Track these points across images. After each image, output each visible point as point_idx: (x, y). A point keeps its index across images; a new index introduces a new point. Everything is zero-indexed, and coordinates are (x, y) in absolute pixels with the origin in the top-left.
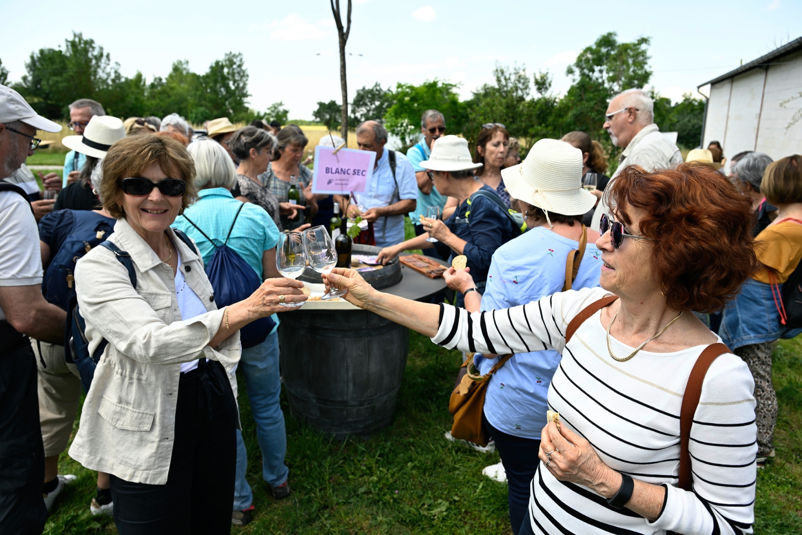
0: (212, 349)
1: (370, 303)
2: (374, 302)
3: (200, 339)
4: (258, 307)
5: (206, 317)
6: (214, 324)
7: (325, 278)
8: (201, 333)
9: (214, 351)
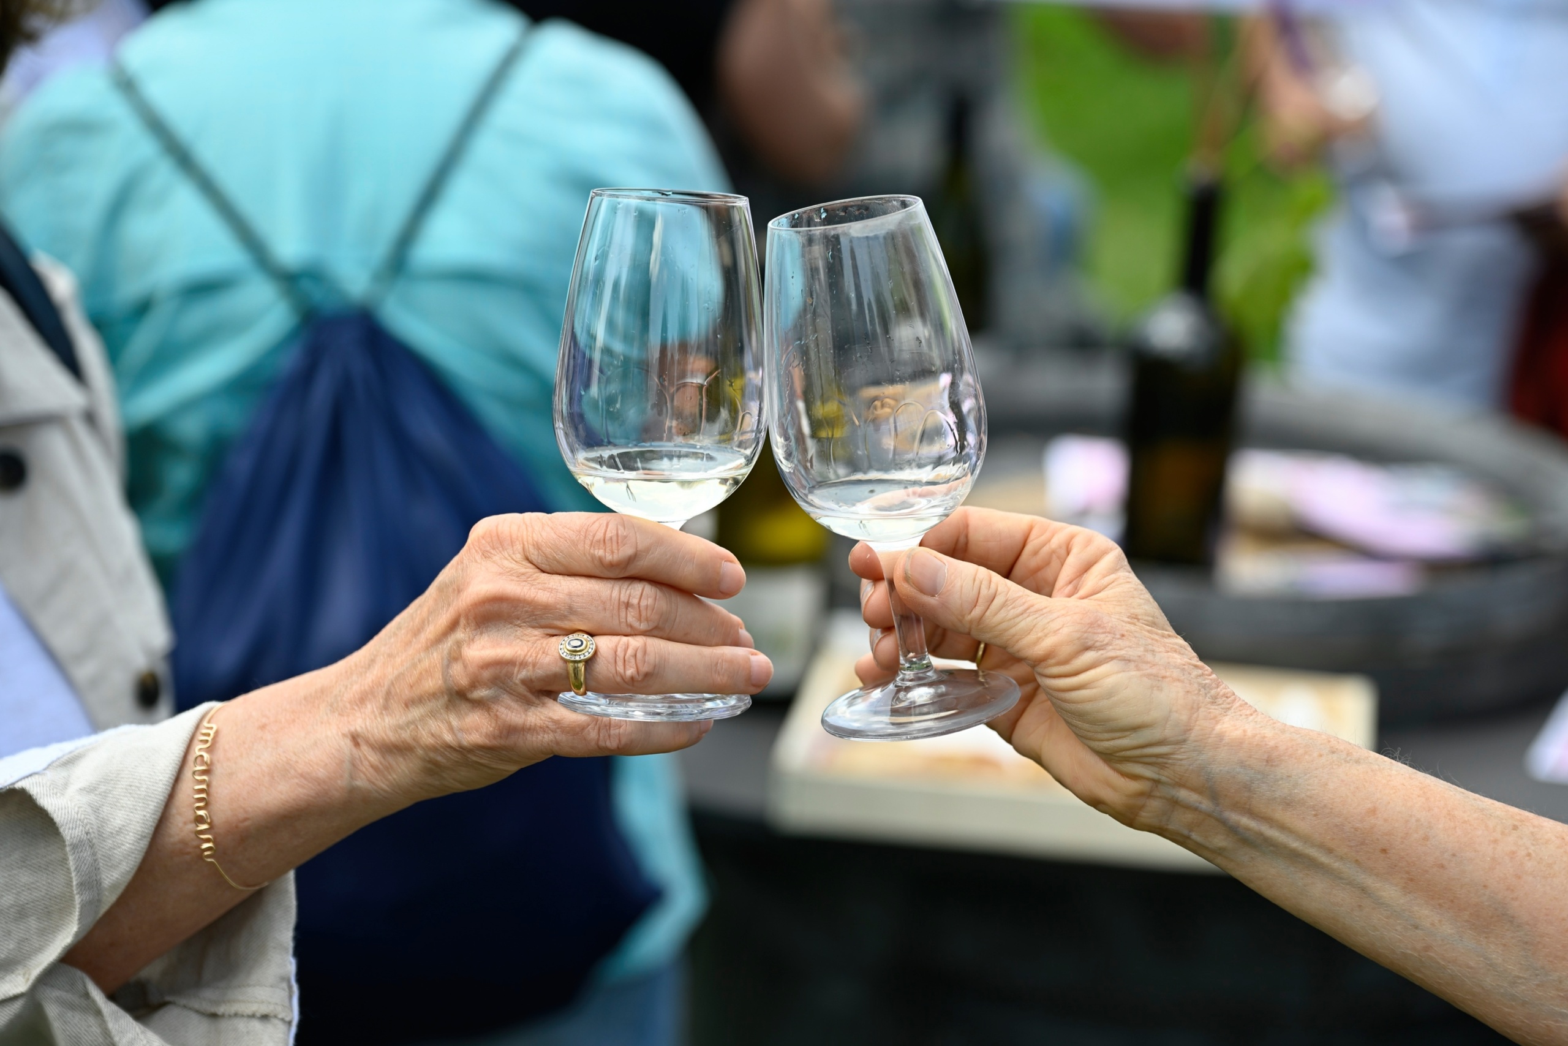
0: (97, 996)
1: (1183, 794)
2: (1212, 791)
3: (21, 913)
4: (416, 712)
5: (69, 762)
6: (118, 819)
7: (876, 576)
8: (25, 877)
9: (108, 1008)
